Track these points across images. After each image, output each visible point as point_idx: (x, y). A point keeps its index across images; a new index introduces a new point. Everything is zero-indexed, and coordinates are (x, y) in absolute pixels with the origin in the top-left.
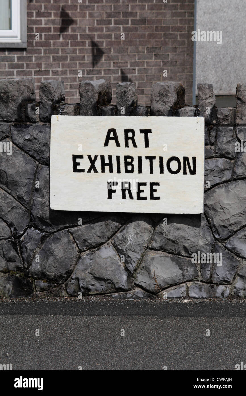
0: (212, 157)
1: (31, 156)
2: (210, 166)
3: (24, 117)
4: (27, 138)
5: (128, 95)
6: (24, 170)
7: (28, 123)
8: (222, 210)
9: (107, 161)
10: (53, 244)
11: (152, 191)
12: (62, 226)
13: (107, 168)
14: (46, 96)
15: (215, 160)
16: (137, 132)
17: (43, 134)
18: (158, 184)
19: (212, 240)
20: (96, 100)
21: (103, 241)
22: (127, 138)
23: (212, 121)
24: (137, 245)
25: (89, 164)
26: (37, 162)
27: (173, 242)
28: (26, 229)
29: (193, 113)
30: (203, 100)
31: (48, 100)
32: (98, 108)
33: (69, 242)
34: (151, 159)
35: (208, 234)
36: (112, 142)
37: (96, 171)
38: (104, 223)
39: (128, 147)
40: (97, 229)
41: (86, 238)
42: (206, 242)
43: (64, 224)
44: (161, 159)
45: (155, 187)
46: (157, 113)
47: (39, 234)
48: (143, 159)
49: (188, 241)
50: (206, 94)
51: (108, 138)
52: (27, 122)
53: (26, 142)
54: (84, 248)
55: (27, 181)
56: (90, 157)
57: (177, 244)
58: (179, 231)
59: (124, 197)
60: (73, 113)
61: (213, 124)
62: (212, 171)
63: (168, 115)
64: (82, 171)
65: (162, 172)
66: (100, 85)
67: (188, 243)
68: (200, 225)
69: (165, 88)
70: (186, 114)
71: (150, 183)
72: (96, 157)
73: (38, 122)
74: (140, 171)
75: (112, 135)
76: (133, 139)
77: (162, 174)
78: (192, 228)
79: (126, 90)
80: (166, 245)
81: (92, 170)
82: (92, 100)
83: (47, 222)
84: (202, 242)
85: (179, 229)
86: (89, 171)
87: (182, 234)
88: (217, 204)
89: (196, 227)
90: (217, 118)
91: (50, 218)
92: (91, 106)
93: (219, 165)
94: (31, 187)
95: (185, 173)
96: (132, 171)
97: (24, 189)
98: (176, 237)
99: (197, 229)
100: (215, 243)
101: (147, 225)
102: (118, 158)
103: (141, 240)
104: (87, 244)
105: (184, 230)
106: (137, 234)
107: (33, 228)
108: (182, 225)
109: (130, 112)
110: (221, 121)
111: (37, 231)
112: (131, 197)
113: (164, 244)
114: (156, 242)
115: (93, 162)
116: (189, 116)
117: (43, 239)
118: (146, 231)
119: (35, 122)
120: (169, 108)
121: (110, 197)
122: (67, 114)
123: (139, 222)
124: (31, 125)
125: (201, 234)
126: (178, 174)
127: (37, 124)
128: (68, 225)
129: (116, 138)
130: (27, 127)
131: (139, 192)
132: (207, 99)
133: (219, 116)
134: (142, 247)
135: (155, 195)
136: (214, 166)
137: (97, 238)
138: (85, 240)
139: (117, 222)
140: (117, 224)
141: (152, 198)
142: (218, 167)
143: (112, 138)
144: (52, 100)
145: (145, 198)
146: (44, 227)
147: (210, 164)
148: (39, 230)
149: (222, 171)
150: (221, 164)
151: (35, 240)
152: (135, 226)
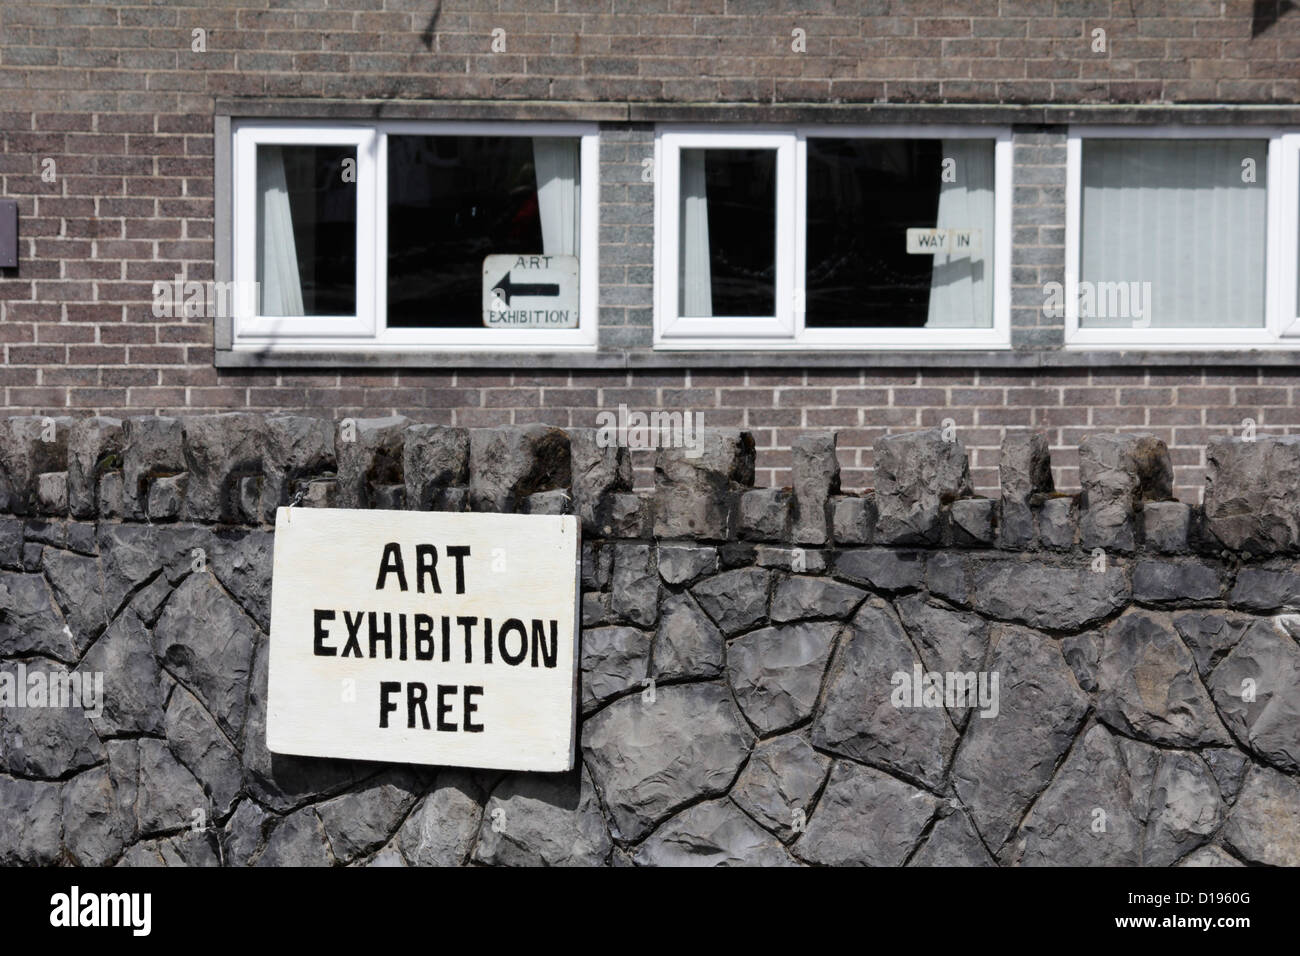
0: (604, 624)
1: (248, 612)
2: (597, 647)
3: (235, 512)
4: (237, 565)
5: (427, 458)
6: (229, 647)
7: (245, 527)
8: (622, 765)
9: (381, 628)
10: (283, 843)
11: (470, 708)
12: (302, 796)
13: (380, 644)
14: (273, 458)
15: (608, 630)
16: (442, 553)
17: (264, 555)
18: (478, 690)
19: (603, 843)
20: (364, 468)
21: (381, 837)
22: (421, 568)
23: (601, 527)
24: (442, 851)
25: (346, 636)
26: (258, 628)
27: (519, 845)
28: (237, 802)
29: (557, 506)
30: (581, 471)
31: (278, 468)
32: (371, 489)
33: (315, 836)
34: (468, 622)
35: (598, 827)
36: (392, 578)
37: (358, 654)
38: (379, 789)
39: (423, 591)
40: (367, 805)
41: (345, 828)
42: (591, 849)
43: (306, 793)
44: (488, 622)
45: (474, 699)
46: (483, 506)
47: (259, 815)
48: (453, 623)
49: (550, 845)
50: (586, 457)
51: (385, 568)
52: (241, 523)
53: (236, 575)
54: (346, 855)
55: (237, 675)
56: (347, 615)
57: (527, 850)
58: (530, 816)
59: (412, 723)
60: (325, 502)
61: (605, 537)
62: (602, 659)
63: (504, 511)
64: (332, 652)
65: (488, 659)
66: (380, 430)
67: (548, 850)
68: (578, 803)
69: (498, 440)
70: (543, 509)
71: (466, 688)
72: (360, 615)
73: (261, 523)
74: (446, 657)
75: (392, 561)
76: (432, 569)
77: (488, 665)
78: (557, 809)
79: (422, 443)
80: (504, 852)
81: (352, 650)
82: (357, 469)
83: (271, 786)
84: (582, 848)
85: (529, 811)
86: (346, 653)
87: (536, 824)
88: (611, 747)
89: (567, 808)
90: (614, 521)
91: (275, 773)
92: (355, 484)
93: (617, 645)
94: (243, 693)
95: (535, 663)
96: (428, 656)
97: (228, 698)
98: (522, 831)
99: (569, 812)
100: (612, 851)
101: (466, 801)
102: (403, 618)
103: (449, 839)
104: (349, 846)
105: (540, 815)
106: (442, 822)
107: (249, 801)
108: (534, 800)
109: (433, 502)
110: (621, 527)
111: (257, 807)
112: (426, 725)
113: (500, 850)
114: (487, 844)
115: (353, 630)
116: (550, 513)
117: (267, 829)
118: (464, 815)
119: (255, 525)
120: (507, 492)
121: (384, 723)
122: (311, 504)
123: (446, 790)
124: (248, 532)
125: (579, 827)
126: (521, 664)
127: (259, 529)
128: (312, 794)
129: (399, 568)
130: (240, 535)
131: (443, 709)
132: (590, 468)
133: (617, 516)
134: (454, 858)
135: (475, 719)
136: (605, 646)
137: (366, 829)
138: (344, 835)
139: (404, 789)
140: (405, 794)
141: (469, 727)
142: (614, 648)
143: (392, 569)
144: (287, 469)
145: (453, 728)
146: (269, 797)
147: (598, 642)
148: (261, 804)
149: (624, 660)
150: (620, 641)
151: (249, 830)
152: (440, 800)
